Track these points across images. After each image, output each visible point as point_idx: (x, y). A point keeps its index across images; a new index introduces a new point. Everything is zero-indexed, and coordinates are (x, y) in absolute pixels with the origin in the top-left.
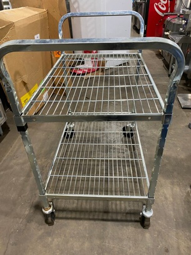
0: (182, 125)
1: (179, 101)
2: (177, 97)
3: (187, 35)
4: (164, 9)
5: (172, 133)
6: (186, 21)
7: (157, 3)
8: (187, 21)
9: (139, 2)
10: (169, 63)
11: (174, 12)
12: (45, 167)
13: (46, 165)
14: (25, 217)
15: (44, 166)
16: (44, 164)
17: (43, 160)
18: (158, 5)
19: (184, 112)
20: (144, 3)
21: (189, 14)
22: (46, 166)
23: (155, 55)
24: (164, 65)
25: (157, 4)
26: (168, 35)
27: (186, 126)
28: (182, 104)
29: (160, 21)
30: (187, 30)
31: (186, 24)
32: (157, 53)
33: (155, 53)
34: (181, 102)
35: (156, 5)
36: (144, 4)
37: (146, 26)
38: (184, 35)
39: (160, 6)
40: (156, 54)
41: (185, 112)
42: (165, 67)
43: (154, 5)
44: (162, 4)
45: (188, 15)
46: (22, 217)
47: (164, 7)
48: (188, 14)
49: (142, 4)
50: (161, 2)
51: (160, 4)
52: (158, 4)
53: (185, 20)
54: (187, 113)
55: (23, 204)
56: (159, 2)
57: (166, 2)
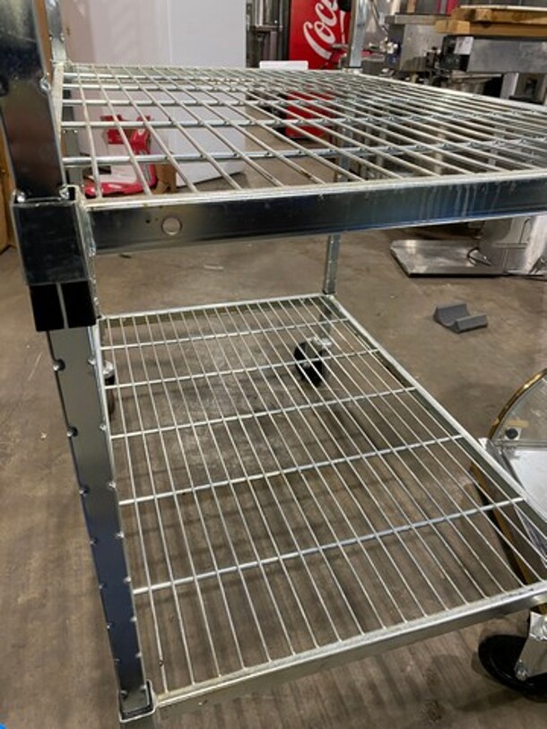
0: (417, 317)
1: (396, 259)
2: (391, 251)
4: (330, 40)
5: (392, 337)
6: (396, 46)
7: (310, 22)
8: (399, 46)
9: (260, 27)
18: (313, 29)
19: (416, 286)
20: (273, 29)
21: (404, 25)
25: (310, 26)
27: (427, 318)
28: (407, 267)
30: (400, 69)
31: (398, 52)
34: (402, 261)
35: (307, 26)
36: (273, 33)
39: (319, 32)
41: (418, 284)
43: (302, 28)
44: (324, 26)
45: (402, 26)
47: (328, 34)
48: (402, 22)
49: (269, 33)
50: (320, 20)
51: (319, 26)
52: (313, 25)
53: (395, 43)
54: (425, 287)
56: (315, 18)
57: (333, 22)
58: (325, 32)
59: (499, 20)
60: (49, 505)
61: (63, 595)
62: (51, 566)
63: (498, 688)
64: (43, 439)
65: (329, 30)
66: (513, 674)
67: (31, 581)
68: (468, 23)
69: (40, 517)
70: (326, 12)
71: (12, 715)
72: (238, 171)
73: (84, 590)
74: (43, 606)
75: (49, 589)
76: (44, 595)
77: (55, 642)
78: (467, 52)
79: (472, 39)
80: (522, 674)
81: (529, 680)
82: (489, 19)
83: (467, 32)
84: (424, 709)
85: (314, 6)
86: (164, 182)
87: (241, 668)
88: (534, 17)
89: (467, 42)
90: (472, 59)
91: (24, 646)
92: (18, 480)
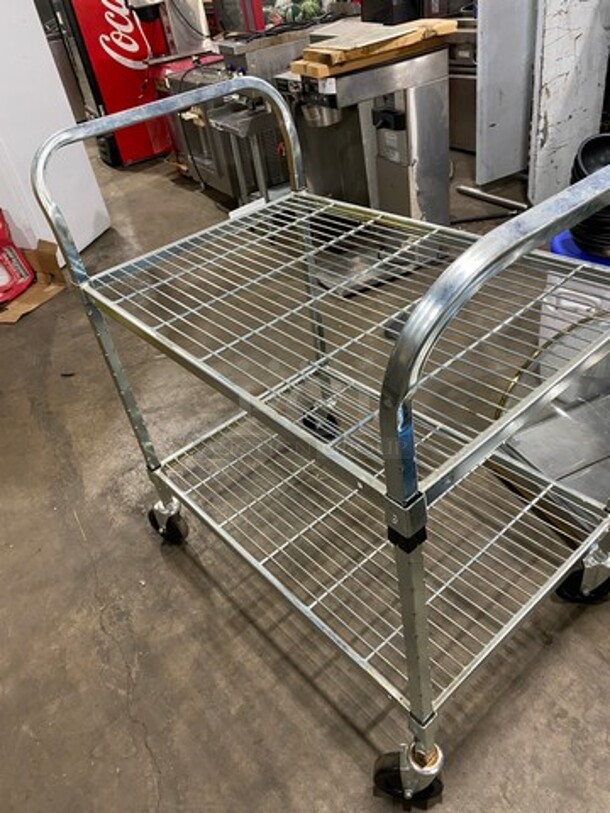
3: (254, 109)
4: (134, 47)
7: (106, 34)
10: (231, 194)
11: (172, 51)
12: (101, 632)
13: (98, 626)
14: (158, 797)
15: (95, 631)
16: (90, 627)
17: (78, 617)
18: (112, 41)
21: (244, 55)
22: (103, 628)
23: (173, 184)
24: (218, 204)
25: (107, 39)
26: (191, 120)
29: (142, 85)
32: (172, 177)
33: (167, 179)
35: (104, 40)
37: (101, 107)
38: (246, 111)
39: (119, 42)
40: (173, 181)
42: (222, 208)
43: (99, 42)
44: (122, 35)
45: (242, 56)
46: (149, 803)
47: (130, 43)
48: (241, 52)
50: (115, 29)
51: (117, 36)
52: (109, 36)
55: (118, 770)
56: (109, 29)
57: (130, 28)
58: (125, 40)
59: (352, 58)
60: (194, 635)
61: (261, 692)
62: (234, 678)
63: (573, 606)
64: (144, 586)
65: (130, 38)
66: (581, 594)
67: (230, 695)
68: (325, 66)
69: (195, 648)
70: (119, 19)
71: (290, 784)
72: (106, 227)
73: (273, 681)
74: (252, 707)
75: (247, 693)
76: (247, 699)
77: (281, 726)
78: (334, 92)
79: (333, 80)
80: (586, 592)
81: (592, 592)
82: (344, 59)
83: (328, 74)
84: (539, 641)
85: (104, 16)
86: (44, 272)
87: (462, 669)
88: (379, 47)
89: (330, 83)
90: (339, 97)
91: (261, 741)
92: (153, 628)
